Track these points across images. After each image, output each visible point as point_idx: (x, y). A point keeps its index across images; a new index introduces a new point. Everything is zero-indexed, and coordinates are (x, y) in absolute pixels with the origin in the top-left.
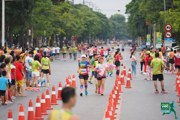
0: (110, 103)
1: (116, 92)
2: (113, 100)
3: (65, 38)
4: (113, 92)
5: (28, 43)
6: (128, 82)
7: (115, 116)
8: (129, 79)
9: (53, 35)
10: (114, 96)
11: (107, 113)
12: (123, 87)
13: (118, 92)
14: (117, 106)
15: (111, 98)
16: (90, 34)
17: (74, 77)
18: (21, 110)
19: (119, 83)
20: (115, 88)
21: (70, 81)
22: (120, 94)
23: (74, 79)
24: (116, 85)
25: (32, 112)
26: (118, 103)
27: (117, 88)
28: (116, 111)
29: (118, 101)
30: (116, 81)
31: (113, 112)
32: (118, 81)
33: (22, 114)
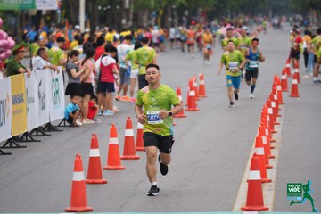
0: (264, 122)
1: (273, 104)
2: (268, 117)
3: (187, 13)
4: (269, 105)
5: (124, 21)
6: (295, 88)
7: (272, 145)
8: (295, 82)
9: (166, 7)
10: (270, 111)
11: (257, 139)
12: (286, 95)
13: (277, 104)
14: (276, 128)
15: (264, 114)
16: (229, 6)
17: (202, 78)
18: (113, 134)
19: (279, 88)
20: (271, 98)
21: (195, 85)
22: (280, 106)
23: (202, 82)
24: (274, 92)
25: (132, 137)
26: (278, 122)
27: (276, 97)
28: (274, 137)
29: (278, 119)
30: (274, 86)
31: (269, 138)
32: (278, 84)
33: (114, 141)
